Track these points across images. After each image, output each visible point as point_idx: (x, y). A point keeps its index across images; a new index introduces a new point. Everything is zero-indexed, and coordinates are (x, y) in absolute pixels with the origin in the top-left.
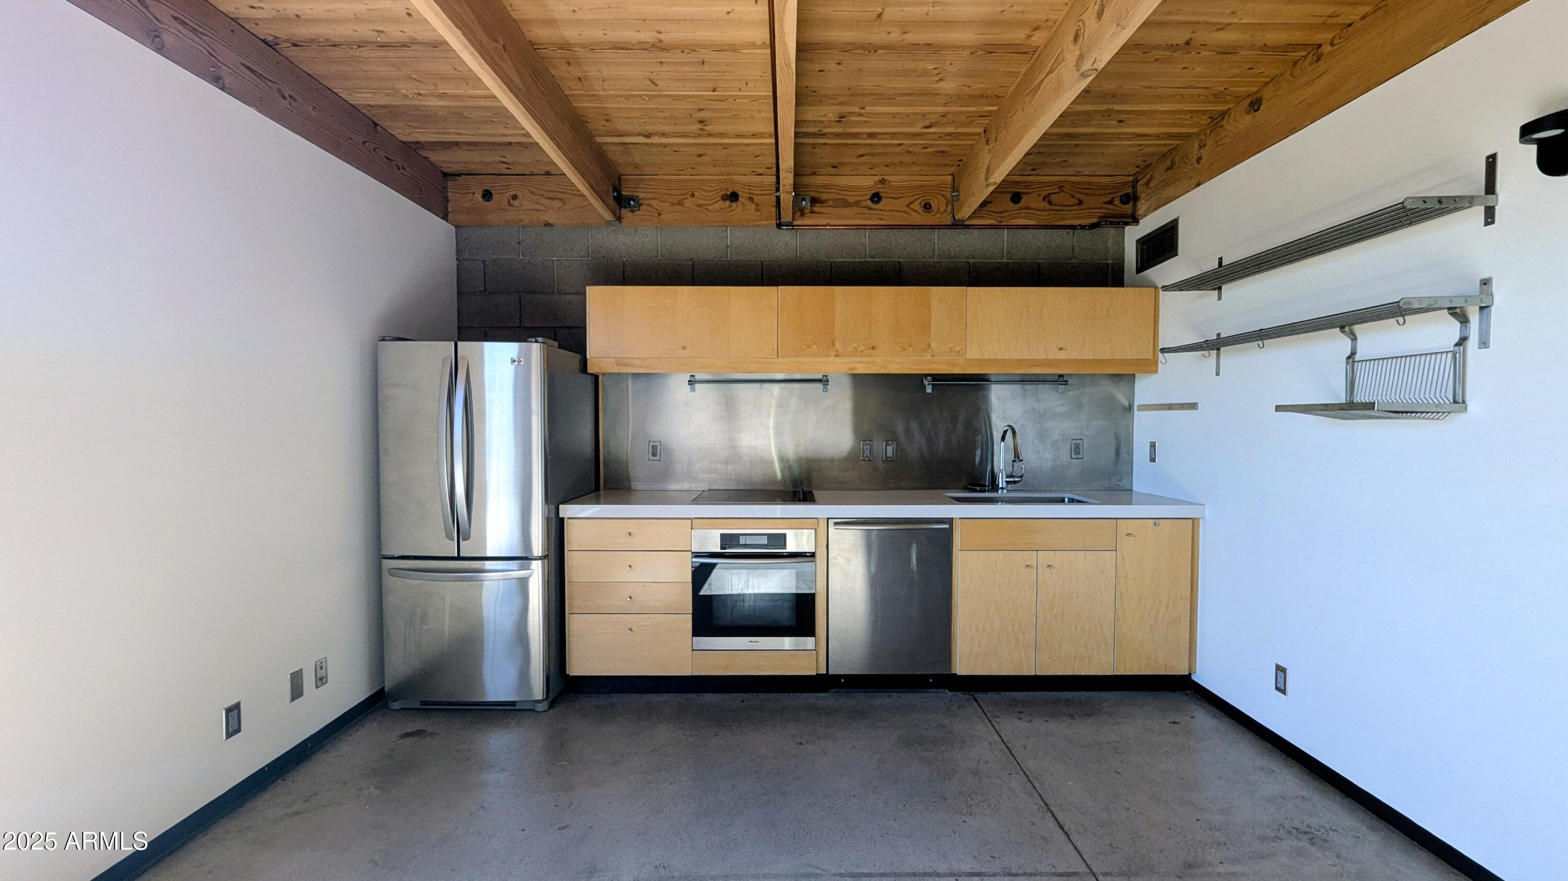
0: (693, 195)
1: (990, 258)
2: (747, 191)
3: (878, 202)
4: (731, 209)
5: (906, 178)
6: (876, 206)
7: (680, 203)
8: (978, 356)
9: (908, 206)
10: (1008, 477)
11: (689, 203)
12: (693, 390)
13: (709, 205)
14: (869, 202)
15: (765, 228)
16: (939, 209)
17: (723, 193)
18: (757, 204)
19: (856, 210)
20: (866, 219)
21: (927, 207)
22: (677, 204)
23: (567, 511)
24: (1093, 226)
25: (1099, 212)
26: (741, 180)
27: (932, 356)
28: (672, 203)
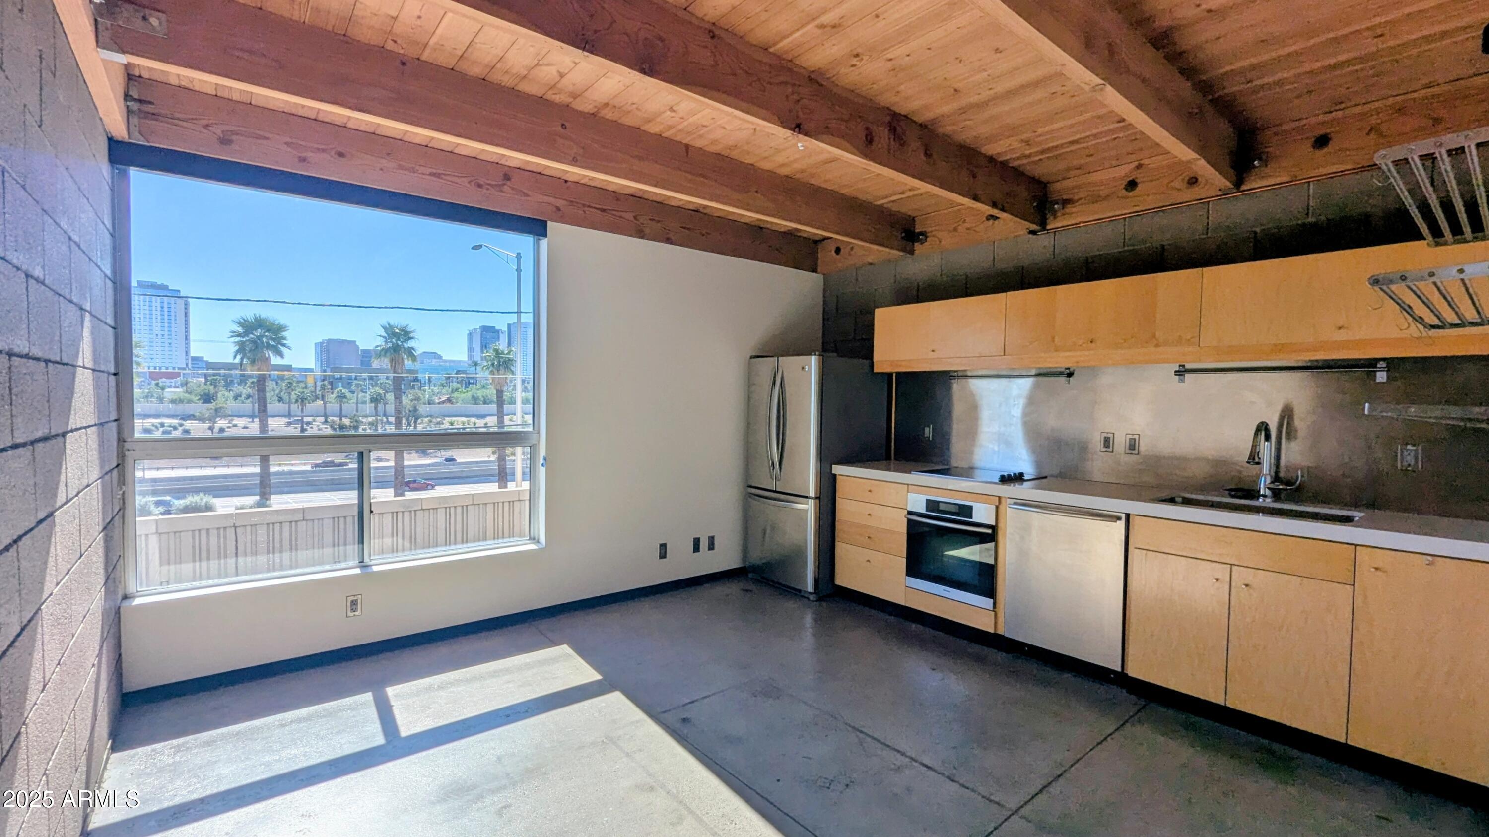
1: (1287, 221)
3: (1133, 189)
4: (994, 226)
5: (1165, 157)
6: (1131, 194)
7: (955, 230)
9: (1168, 185)
11: (961, 228)
13: (976, 226)
14: (1124, 191)
16: (1207, 181)
17: (985, 215)
19: (1109, 202)
20: (1120, 209)
21: (1192, 182)
23: (837, 469)
27: (1156, 346)
28: (949, 230)
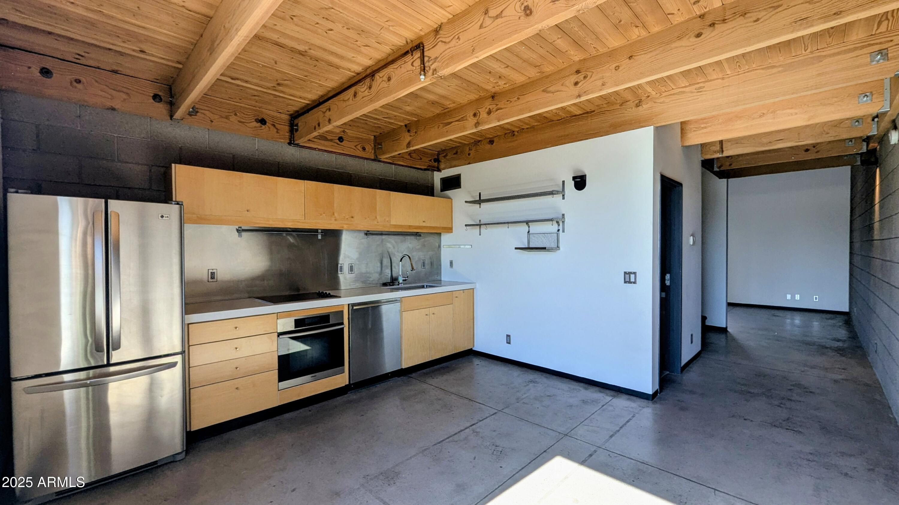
0: (236, 115)
1: (388, 177)
2: (271, 120)
3: (342, 142)
4: (261, 128)
5: (356, 133)
6: (341, 143)
7: (227, 118)
8: (395, 223)
9: (355, 146)
10: (403, 277)
11: (233, 118)
12: (240, 236)
13: (247, 123)
14: (338, 141)
15: (280, 143)
16: (369, 151)
17: (256, 118)
18: (277, 129)
19: (332, 143)
20: (336, 149)
21: (364, 149)
22: (224, 118)
24: (425, 170)
25: (427, 164)
26: (268, 112)
27: (378, 222)
28: (221, 116)
